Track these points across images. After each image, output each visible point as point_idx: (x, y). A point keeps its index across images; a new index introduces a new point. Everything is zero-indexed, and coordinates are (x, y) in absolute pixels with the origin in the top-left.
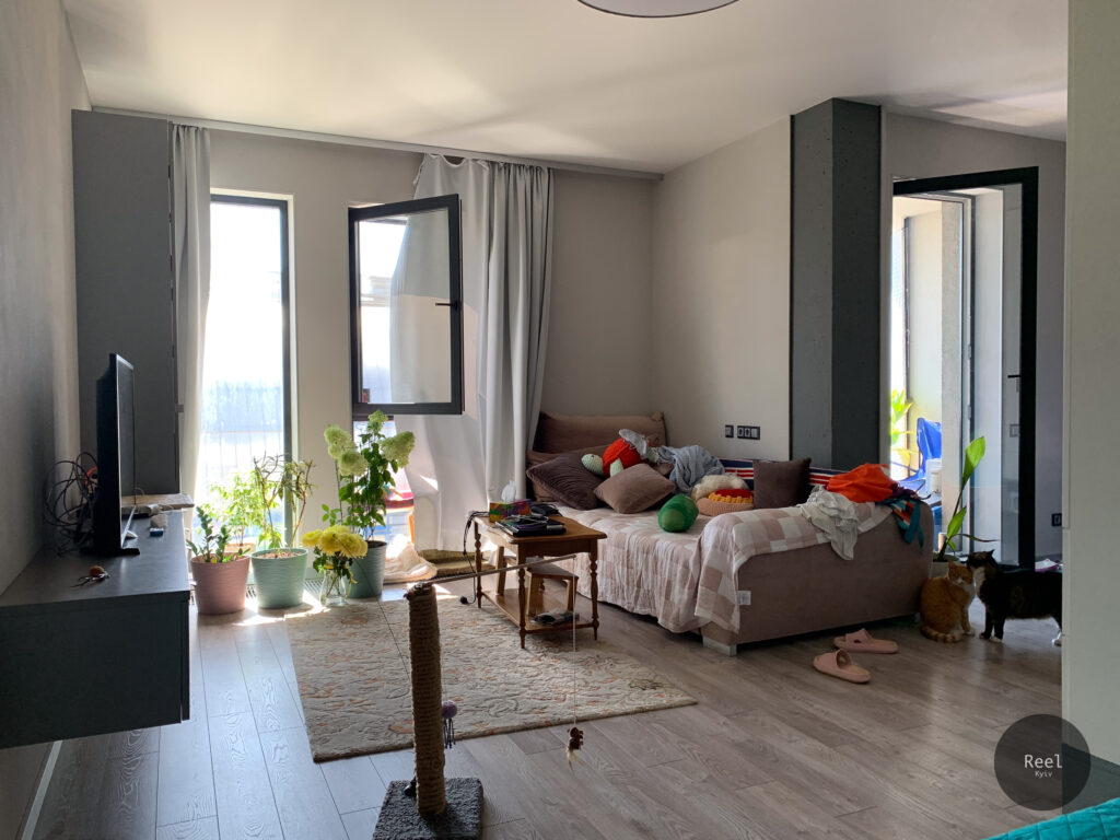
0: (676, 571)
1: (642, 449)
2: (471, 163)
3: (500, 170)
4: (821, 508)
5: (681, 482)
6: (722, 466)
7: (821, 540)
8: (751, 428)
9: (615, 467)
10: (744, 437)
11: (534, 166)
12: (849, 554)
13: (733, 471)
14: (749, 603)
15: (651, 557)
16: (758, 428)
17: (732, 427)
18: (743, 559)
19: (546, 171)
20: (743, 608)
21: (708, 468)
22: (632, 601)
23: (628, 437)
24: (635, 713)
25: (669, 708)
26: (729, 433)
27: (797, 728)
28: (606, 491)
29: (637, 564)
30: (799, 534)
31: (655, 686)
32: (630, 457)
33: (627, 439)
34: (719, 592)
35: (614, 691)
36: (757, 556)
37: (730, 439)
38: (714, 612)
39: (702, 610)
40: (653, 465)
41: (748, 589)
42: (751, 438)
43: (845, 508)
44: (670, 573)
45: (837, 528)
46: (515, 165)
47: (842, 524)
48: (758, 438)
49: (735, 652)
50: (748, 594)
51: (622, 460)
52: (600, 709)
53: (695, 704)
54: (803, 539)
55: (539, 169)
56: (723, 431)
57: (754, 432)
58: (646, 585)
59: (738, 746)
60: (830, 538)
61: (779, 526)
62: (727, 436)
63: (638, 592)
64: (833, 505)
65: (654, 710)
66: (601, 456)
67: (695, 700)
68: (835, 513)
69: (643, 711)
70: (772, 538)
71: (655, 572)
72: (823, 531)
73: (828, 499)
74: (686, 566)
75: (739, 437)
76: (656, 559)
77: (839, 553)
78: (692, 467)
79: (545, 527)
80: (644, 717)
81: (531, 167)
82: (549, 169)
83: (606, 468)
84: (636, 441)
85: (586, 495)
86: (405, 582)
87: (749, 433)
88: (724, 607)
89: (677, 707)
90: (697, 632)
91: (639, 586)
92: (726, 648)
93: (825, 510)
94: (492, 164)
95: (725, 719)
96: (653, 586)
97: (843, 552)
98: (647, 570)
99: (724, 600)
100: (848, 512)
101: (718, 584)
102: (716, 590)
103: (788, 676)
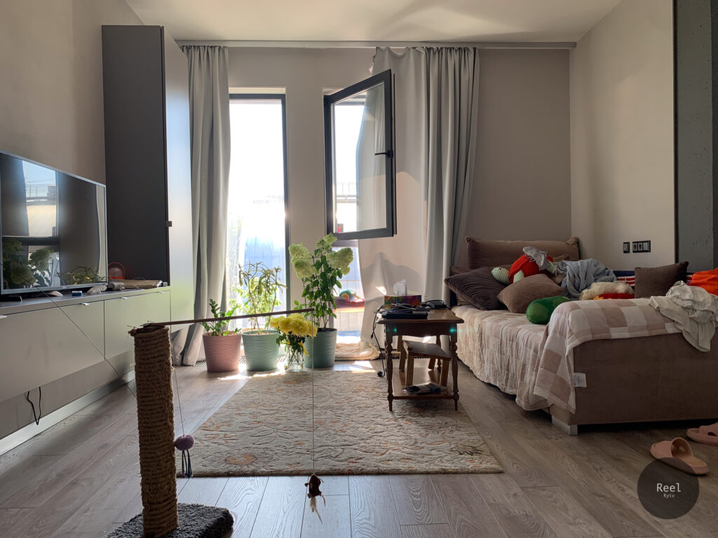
0: (529, 355)
1: (540, 262)
2: (412, 50)
3: (434, 54)
4: (675, 300)
5: (571, 288)
6: (614, 275)
7: (670, 329)
8: (643, 242)
9: (518, 277)
10: (638, 252)
11: (462, 48)
12: (706, 346)
13: (624, 279)
14: (584, 385)
15: (514, 344)
16: (649, 242)
17: (628, 243)
18: (577, 342)
19: (472, 50)
20: (578, 390)
21: (597, 276)
22: (504, 382)
23: (530, 252)
24: (437, 473)
25: (472, 473)
26: (625, 249)
27: (590, 512)
28: (505, 296)
29: (507, 351)
30: (644, 323)
31: (475, 451)
32: (531, 268)
33: (529, 254)
34: (558, 374)
35: (433, 452)
36: (593, 340)
37: (627, 254)
38: (551, 392)
39: (539, 389)
40: (550, 275)
41: (583, 372)
42: (643, 251)
43: (701, 299)
44: (525, 358)
45: (690, 318)
46: (446, 48)
47: (696, 315)
48: (649, 251)
49: (576, 432)
50: (583, 376)
51: (523, 271)
52: (407, 466)
53: (501, 472)
54: (648, 327)
55: (466, 50)
56: (621, 248)
57: (646, 246)
58: (512, 368)
59: (510, 519)
60: (682, 328)
61: (622, 314)
62: (625, 252)
63: (508, 374)
64: (687, 297)
65: (456, 473)
66: (508, 269)
67: (501, 469)
68: (690, 304)
69: (445, 472)
70: (611, 324)
71: (517, 357)
72: (674, 321)
73: (685, 291)
74: (536, 351)
75: (634, 252)
76: (517, 344)
77: (694, 345)
78: (582, 276)
79: (412, 312)
80: (441, 478)
81: (460, 49)
82: (475, 49)
83: (511, 278)
84: (536, 256)
85: (488, 299)
86: (354, 360)
87: (642, 247)
88: (561, 387)
89: (481, 473)
90: (547, 411)
91: (508, 370)
92: (568, 427)
93: (678, 301)
94: (429, 49)
95: (517, 490)
96: (516, 370)
97: (697, 342)
98: (512, 355)
99: (562, 381)
100: (703, 303)
101: (557, 366)
102: (555, 372)
103: (617, 459)
